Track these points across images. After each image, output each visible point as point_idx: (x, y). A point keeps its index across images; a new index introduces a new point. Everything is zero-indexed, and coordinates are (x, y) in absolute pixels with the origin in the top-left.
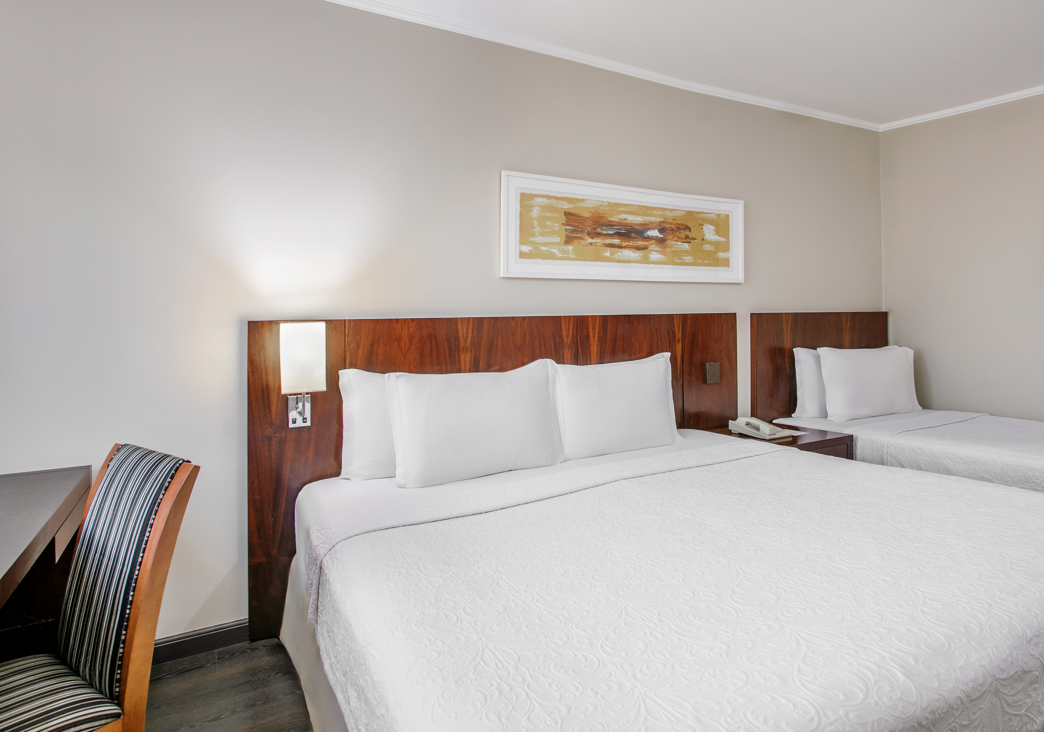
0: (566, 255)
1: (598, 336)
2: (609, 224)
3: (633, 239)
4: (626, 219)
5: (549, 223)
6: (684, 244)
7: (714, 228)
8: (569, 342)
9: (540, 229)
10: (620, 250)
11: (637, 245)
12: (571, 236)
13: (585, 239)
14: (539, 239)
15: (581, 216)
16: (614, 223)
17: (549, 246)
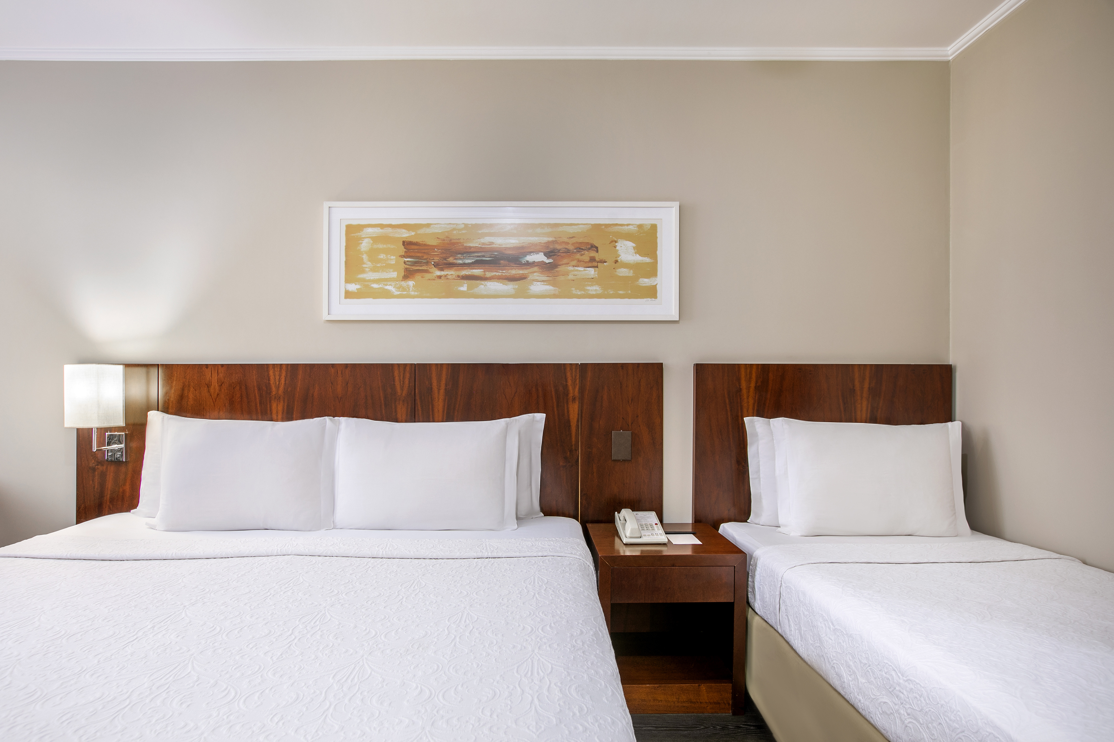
0: (405, 293)
1: (446, 389)
2: (467, 251)
3: (503, 268)
4: (492, 242)
5: (382, 256)
6: (588, 269)
7: (634, 245)
8: (404, 395)
9: (371, 264)
10: (483, 282)
11: (510, 274)
12: (411, 269)
13: (431, 272)
14: (370, 276)
15: (425, 245)
16: (472, 250)
17: (383, 283)
